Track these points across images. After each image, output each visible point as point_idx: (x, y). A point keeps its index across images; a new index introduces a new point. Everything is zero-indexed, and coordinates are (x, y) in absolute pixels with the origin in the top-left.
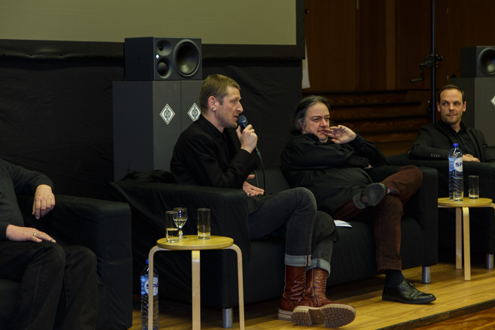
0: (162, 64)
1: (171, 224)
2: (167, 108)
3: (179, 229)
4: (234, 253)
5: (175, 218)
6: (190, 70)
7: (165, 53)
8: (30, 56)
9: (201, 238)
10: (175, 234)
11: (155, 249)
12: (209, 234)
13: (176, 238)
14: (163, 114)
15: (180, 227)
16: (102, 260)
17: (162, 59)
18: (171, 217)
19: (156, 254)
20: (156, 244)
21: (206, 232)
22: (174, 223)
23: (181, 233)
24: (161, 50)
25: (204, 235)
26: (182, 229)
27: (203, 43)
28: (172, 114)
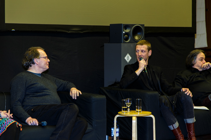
0: (126, 36)
1: (124, 105)
2: (128, 55)
3: (128, 107)
4: (151, 118)
5: (126, 103)
6: (139, 38)
7: (128, 31)
8: (68, 32)
9: (137, 112)
10: (126, 109)
11: (118, 116)
12: (141, 110)
13: (126, 111)
14: (126, 58)
15: (129, 107)
16: (93, 119)
17: (126, 34)
18: (124, 102)
19: (118, 118)
20: (117, 114)
21: (140, 109)
22: (125, 104)
23: (129, 109)
24: (126, 29)
25: (139, 110)
26: (130, 108)
27: (145, 26)
28: (130, 58)
